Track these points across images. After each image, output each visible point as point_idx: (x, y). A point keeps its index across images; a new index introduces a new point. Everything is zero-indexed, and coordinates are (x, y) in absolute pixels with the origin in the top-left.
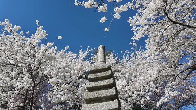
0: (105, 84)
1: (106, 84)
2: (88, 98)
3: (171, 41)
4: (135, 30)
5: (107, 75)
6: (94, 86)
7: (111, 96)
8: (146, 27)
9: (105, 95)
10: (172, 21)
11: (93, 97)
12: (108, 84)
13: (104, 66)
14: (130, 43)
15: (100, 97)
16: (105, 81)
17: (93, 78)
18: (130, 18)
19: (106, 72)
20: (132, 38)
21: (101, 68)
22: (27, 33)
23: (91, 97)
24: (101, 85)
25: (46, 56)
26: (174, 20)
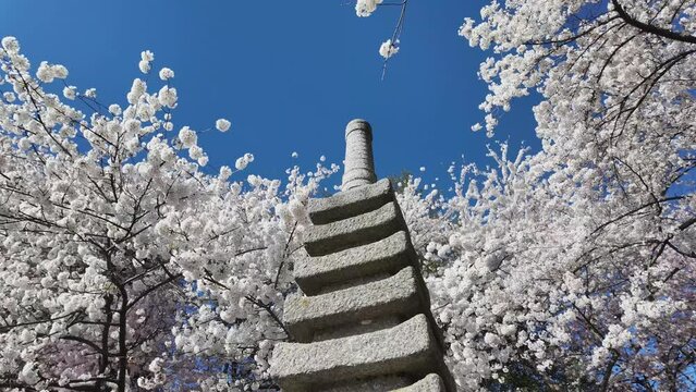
0: (368, 259)
1: (376, 257)
2: (298, 317)
3: (634, 109)
4: (492, 73)
5: (378, 222)
6: (326, 269)
7: (395, 302)
8: (530, 56)
9: (372, 303)
10: (633, 22)
11: (322, 313)
12: (384, 255)
13: (365, 191)
14: (476, 127)
15: (351, 312)
16: (368, 246)
17: (321, 241)
18: (469, 21)
19: (374, 212)
20: (480, 107)
21: (353, 201)
22: (88, 93)
23: (310, 314)
24: (353, 263)
25: (159, 182)
26: (643, 18)
